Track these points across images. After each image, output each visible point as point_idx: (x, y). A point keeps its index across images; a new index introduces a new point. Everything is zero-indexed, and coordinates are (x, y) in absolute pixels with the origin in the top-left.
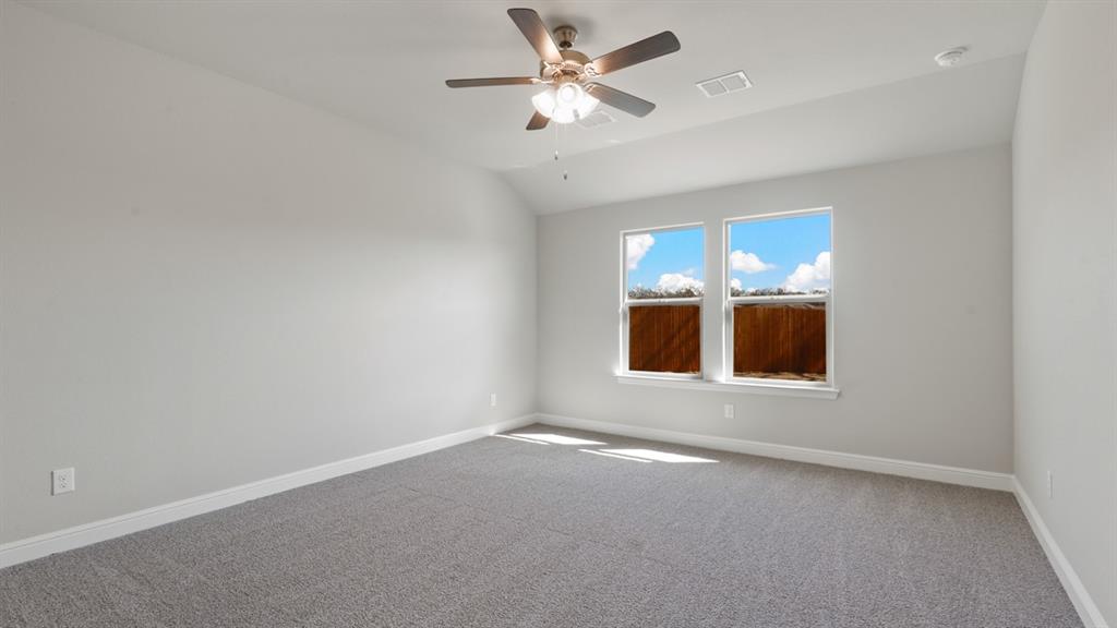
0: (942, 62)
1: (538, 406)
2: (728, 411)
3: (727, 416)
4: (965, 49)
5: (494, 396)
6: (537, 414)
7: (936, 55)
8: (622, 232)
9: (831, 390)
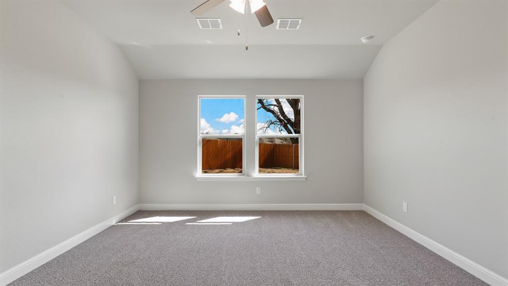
0: (364, 40)
1: (139, 200)
2: (258, 191)
3: (257, 193)
4: (372, 37)
5: (114, 197)
6: (139, 204)
7: (362, 37)
8: (199, 96)
9: (303, 176)
